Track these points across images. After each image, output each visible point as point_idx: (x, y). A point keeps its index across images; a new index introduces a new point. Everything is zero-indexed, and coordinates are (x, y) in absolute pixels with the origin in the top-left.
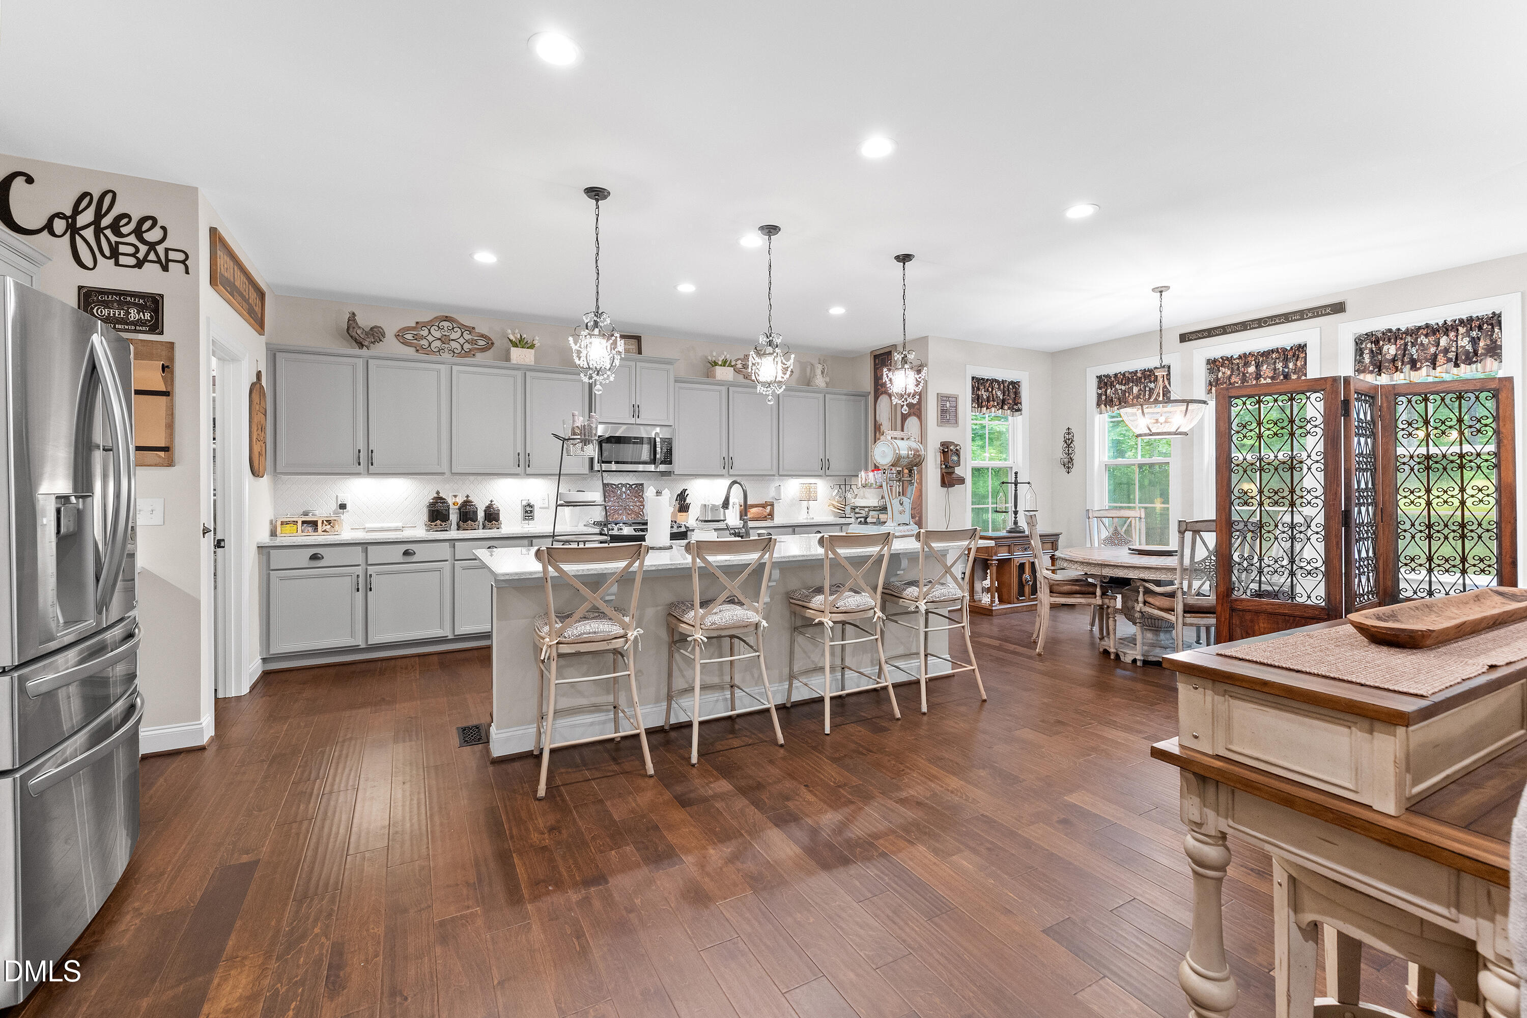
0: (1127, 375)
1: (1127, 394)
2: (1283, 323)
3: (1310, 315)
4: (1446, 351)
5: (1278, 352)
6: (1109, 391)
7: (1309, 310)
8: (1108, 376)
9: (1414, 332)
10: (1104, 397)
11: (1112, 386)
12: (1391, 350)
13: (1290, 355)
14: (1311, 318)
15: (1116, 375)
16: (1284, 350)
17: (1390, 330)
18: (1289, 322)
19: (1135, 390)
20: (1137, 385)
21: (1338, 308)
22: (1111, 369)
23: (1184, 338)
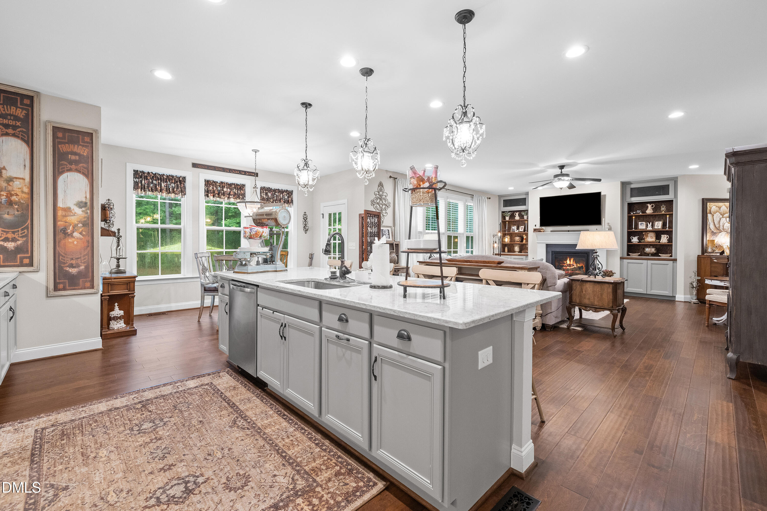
0: (157, 175)
1: (158, 186)
2: (238, 174)
3: (248, 174)
4: (282, 199)
5: (235, 185)
6: (143, 182)
7: (248, 172)
8: (143, 172)
9: (275, 191)
10: (140, 185)
11: (146, 178)
12: (270, 194)
13: (239, 187)
14: (248, 175)
15: (149, 173)
16: (237, 185)
17: (269, 188)
18: (240, 174)
19: (163, 185)
20: (163, 183)
21: (256, 175)
22: (147, 169)
23: (195, 165)
